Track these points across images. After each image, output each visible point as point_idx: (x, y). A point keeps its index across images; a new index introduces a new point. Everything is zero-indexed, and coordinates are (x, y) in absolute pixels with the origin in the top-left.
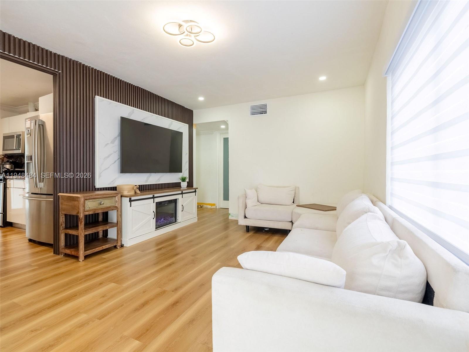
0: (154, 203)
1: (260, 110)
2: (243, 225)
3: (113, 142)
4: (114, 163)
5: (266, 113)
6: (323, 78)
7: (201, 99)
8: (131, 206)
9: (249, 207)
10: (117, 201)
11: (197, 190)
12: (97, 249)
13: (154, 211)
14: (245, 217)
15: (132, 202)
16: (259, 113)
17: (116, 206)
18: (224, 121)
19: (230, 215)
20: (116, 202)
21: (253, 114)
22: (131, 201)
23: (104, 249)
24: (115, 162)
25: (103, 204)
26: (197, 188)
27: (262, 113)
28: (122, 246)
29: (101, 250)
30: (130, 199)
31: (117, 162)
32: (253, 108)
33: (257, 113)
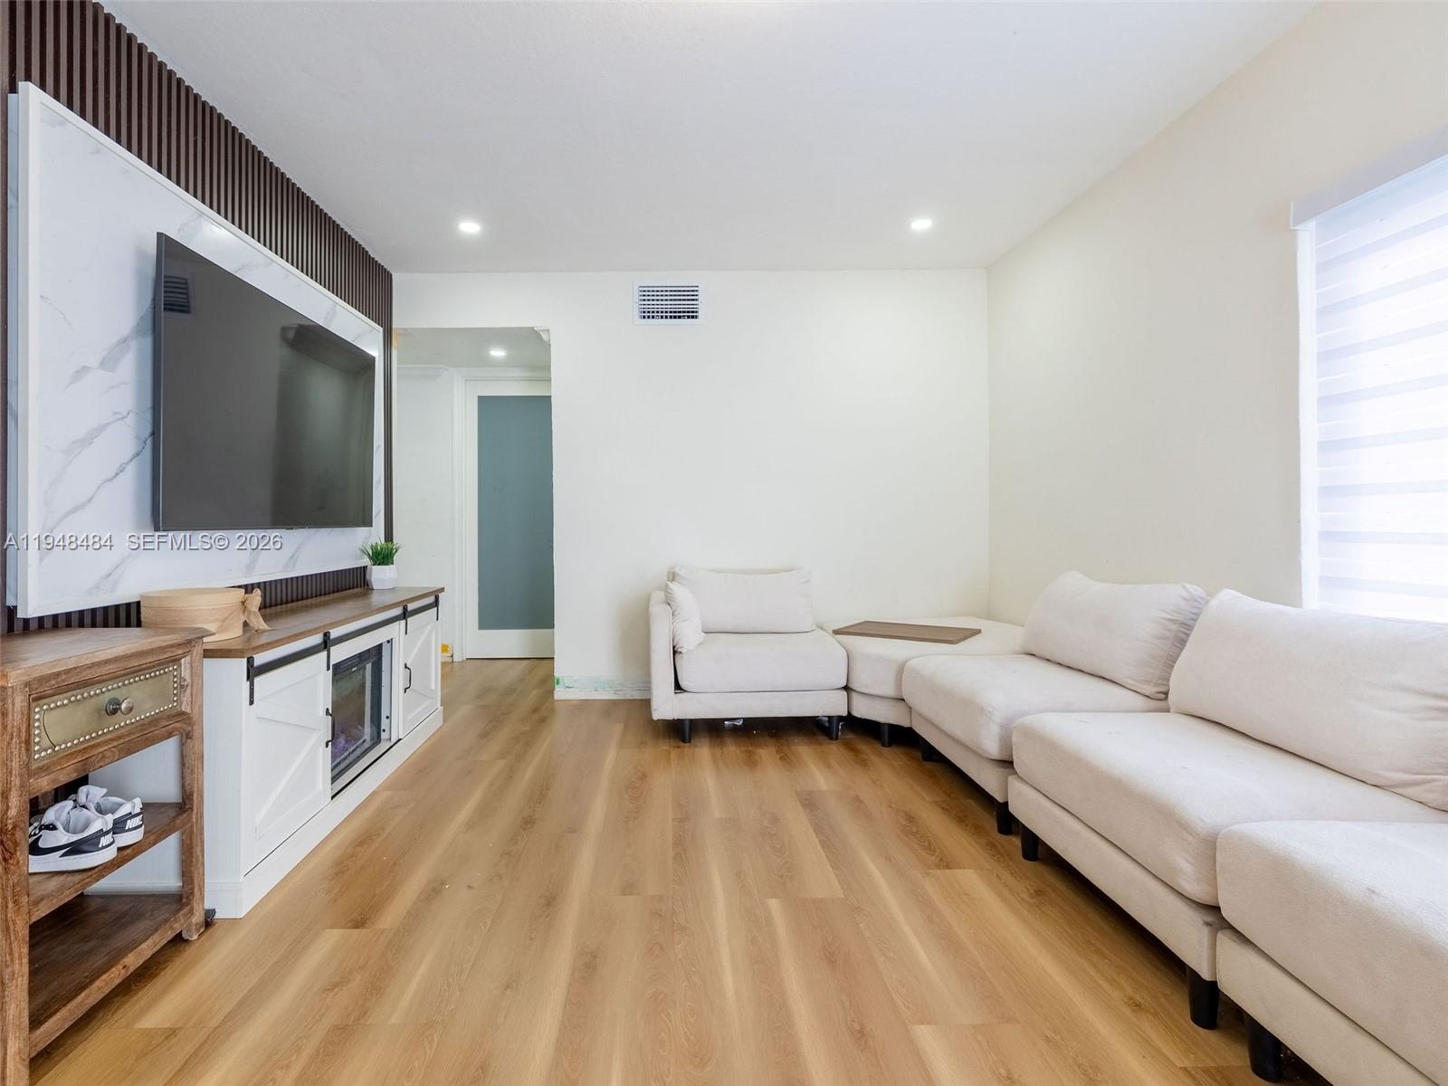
0: (328, 669)
1: (669, 305)
2: (671, 718)
3: (108, 363)
4: (117, 475)
5: (693, 317)
6: (921, 225)
7: (469, 227)
8: (251, 702)
9: (689, 651)
10: (189, 680)
11: (441, 596)
12: (99, 988)
13: (327, 709)
14: (678, 687)
15: (255, 680)
16: (664, 314)
17: (183, 713)
18: (533, 328)
19: (558, 683)
20: (182, 687)
21: (647, 315)
22: (253, 672)
23: (132, 969)
24: (121, 470)
25: (130, 710)
26: (442, 590)
27: (676, 315)
28: (209, 921)
29: (117, 981)
30: (250, 661)
31: (131, 471)
32: (647, 294)
33: (655, 314)
